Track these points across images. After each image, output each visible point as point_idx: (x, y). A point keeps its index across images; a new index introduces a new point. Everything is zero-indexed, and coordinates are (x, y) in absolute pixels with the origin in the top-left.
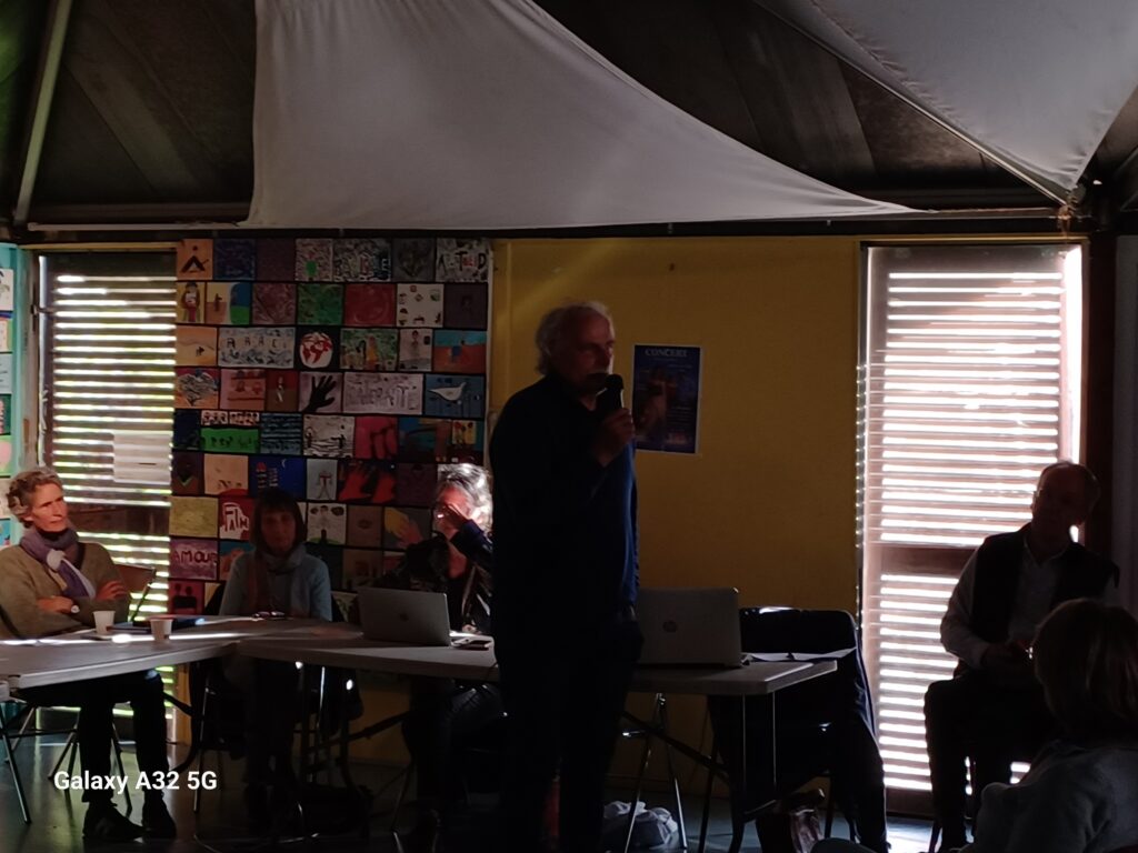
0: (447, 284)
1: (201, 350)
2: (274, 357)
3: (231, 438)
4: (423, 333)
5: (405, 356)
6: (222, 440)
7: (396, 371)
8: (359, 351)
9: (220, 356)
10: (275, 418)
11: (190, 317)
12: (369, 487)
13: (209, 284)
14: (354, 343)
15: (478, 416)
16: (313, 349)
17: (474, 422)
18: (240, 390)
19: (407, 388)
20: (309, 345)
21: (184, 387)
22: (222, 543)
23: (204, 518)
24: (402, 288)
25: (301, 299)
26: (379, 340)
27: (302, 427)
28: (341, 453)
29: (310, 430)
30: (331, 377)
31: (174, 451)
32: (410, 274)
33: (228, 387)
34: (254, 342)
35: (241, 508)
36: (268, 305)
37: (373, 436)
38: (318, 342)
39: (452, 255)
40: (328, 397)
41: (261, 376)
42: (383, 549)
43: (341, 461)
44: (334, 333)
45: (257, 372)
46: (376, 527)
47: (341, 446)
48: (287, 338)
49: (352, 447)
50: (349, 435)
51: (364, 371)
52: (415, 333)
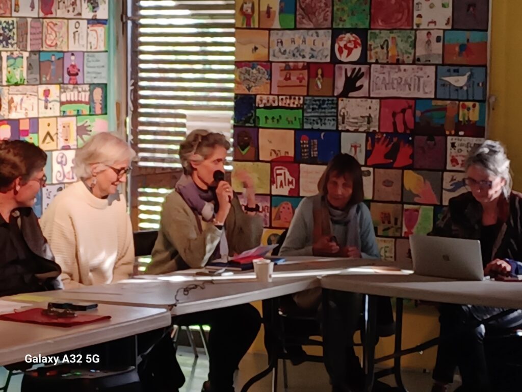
1: (256, 48)
2: (315, 54)
3: (280, 117)
4: (435, 34)
5: (420, 51)
6: (273, 118)
7: (413, 63)
8: (382, 47)
9: (271, 53)
10: (315, 101)
11: (247, 22)
12: (392, 154)
14: (379, 41)
15: (481, 98)
17: (477, 104)
18: (287, 79)
19: (422, 77)
20: (342, 44)
21: (242, 77)
22: (273, 198)
23: (258, 178)
25: (335, 8)
26: (399, 40)
27: (337, 108)
28: (369, 128)
29: (343, 110)
30: (360, 69)
31: (235, 127)
33: (277, 77)
34: (299, 41)
35: (289, 171)
36: (309, 13)
37: (395, 115)
38: (350, 41)
40: (358, 84)
41: (303, 68)
42: (402, 203)
43: (370, 135)
44: (362, 34)
45: (301, 65)
46: (397, 187)
47: (369, 123)
48: (325, 38)
49: (377, 124)
50: (375, 114)
51: (387, 63)
52: (429, 34)
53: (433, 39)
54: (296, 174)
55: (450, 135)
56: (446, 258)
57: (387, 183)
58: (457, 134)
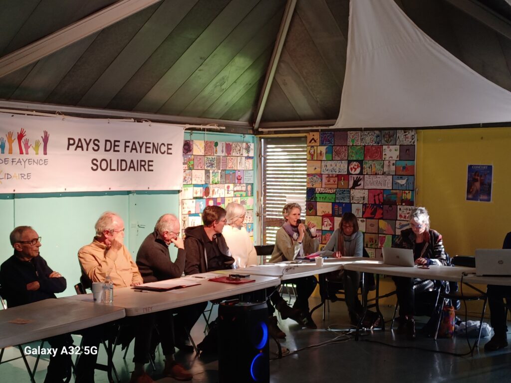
0: (400, 145)
1: (316, 168)
2: (341, 171)
3: (326, 197)
4: (392, 162)
5: (386, 169)
6: (323, 198)
7: (383, 174)
8: (369, 168)
9: (322, 170)
10: (341, 190)
11: (312, 157)
12: (374, 213)
13: (318, 147)
14: (368, 165)
15: (412, 189)
16: (354, 168)
17: (411, 192)
18: (328, 181)
19: (387, 180)
20: (352, 167)
21: (310, 180)
22: (323, 231)
24: (384, 147)
25: (349, 151)
26: (376, 165)
27: (350, 193)
28: (364, 202)
29: (353, 194)
30: (360, 177)
31: (307, 201)
32: (388, 142)
34: (334, 165)
35: (329, 220)
36: (338, 153)
37: (374, 196)
38: (355, 165)
39: (402, 136)
41: (336, 177)
42: (378, 234)
43: (364, 205)
44: (361, 162)
45: (334, 175)
46: (376, 226)
47: (364, 200)
48: (344, 165)
49: (367, 200)
50: (366, 196)
51: (371, 175)
52: (389, 162)
53: (391, 164)
54: (333, 221)
55: (399, 205)
56: (398, 257)
57: (372, 225)
58: (402, 205)
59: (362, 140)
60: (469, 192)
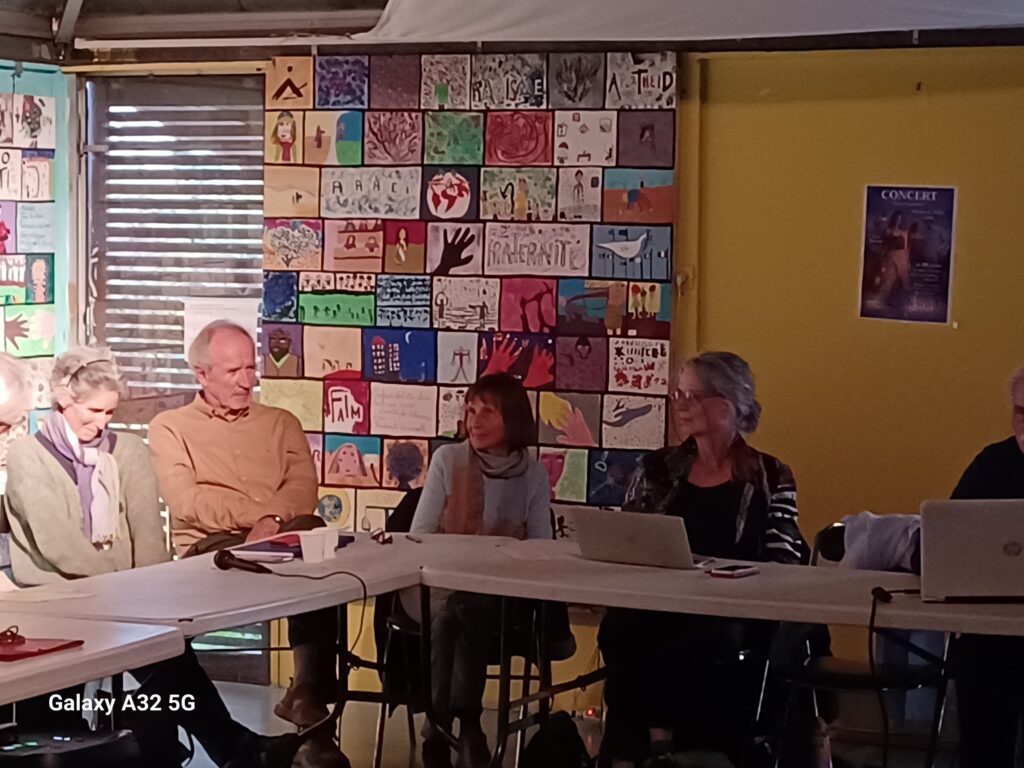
0: (620, 111)
1: (299, 197)
2: (394, 206)
3: (338, 307)
4: (589, 174)
5: (565, 202)
6: (327, 309)
7: (555, 221)
8: (504, 196)
9: (323, 204)
10: (395, 281)
11: (285, 154)
12: (521, 366)
13: (307, 113)
14: (499, 186)
15: (664, 277)
16: (444, 194)
17: (657, 285)
18: (349, 246)
19: (569, 243)
20: (439, 190)
21: (277, 243)
22: (327, 437)
23: (304, 406)
24: (561, 117)
25: (428, 132)
27: (431, 292)
28: (483, 325)
29: (441, 297)
30: (468, 230)
31: (263, 323)
32: (573, 99)
33: (334, 242)
34: (367, 186)
35: (353, 393)
36: (385, 139)
37: (524, 303)
38: (452, 186)
39: (628, 74)
40: (464, 255)
41: (376, 229)
43: (484, 336)
44: (471, 173)
45: (371, 224)
47: (482, 316)
48: (412, 178)
49: (497, 318)
50: (493, 304)
51: (512, 221)
52: (579, 173)
53: (586, 183)
54: (363, 398)
55: (615, 335)
58: (624, 335)
59: (475, 87)
60: (869, 287)
